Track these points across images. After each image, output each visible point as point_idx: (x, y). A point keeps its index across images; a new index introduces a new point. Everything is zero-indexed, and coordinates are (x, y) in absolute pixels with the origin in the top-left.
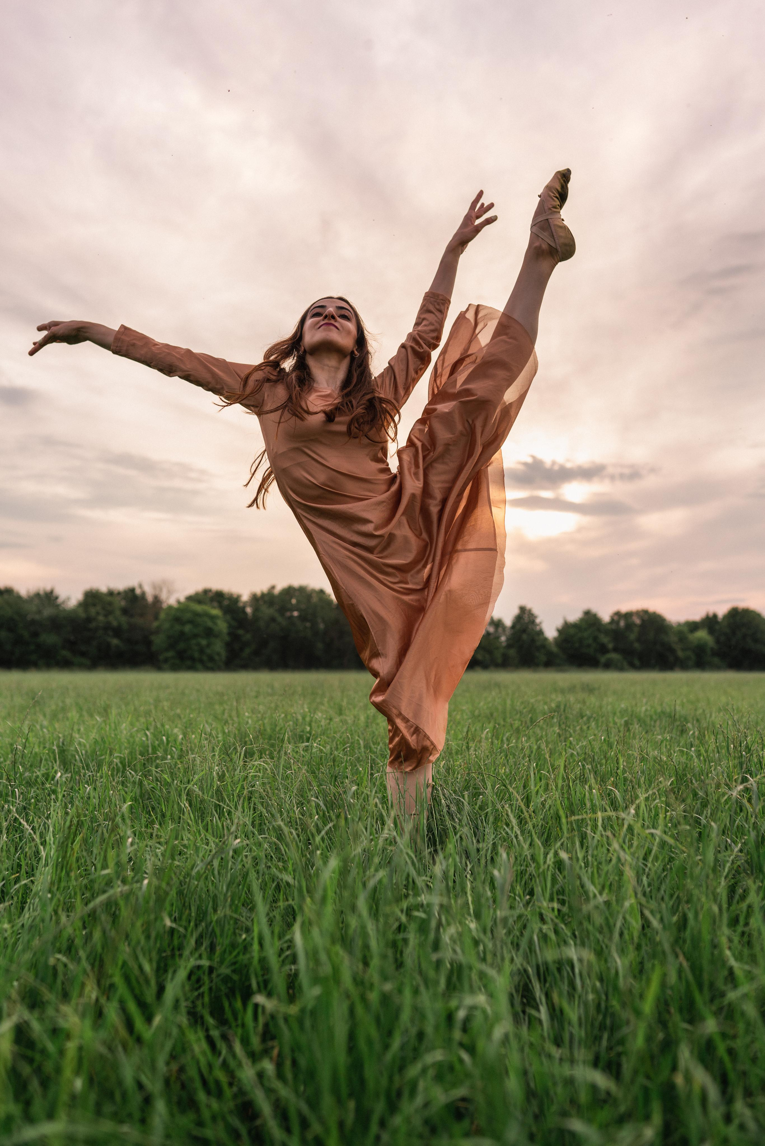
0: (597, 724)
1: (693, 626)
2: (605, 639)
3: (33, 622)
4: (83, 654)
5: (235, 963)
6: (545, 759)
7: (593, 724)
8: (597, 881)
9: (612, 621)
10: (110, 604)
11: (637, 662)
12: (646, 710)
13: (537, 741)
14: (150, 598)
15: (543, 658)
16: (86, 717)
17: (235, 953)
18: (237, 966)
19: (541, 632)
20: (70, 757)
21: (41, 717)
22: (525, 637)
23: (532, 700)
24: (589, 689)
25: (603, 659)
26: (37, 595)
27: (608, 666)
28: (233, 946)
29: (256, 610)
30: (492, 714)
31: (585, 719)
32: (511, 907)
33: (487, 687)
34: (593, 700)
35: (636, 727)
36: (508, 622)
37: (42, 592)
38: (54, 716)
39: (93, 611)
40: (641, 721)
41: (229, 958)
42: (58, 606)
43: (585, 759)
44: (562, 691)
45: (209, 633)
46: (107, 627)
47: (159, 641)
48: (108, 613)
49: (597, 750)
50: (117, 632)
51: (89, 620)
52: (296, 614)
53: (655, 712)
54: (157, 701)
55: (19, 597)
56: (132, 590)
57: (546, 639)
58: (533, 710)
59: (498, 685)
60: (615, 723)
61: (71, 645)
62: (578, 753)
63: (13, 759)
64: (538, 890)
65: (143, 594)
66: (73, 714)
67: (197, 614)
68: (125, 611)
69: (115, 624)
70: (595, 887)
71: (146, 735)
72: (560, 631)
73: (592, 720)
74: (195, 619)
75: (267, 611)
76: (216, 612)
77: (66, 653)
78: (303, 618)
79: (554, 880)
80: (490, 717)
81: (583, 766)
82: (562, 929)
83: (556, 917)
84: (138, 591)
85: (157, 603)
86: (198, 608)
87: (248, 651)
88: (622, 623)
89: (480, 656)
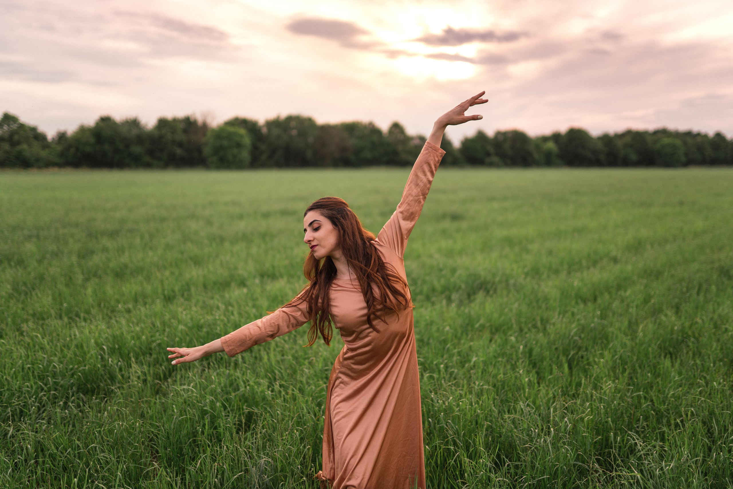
1: (545, 139)
2: (491, 149)
3: (125, 139)
4: (159, 159)
9: (496, 136)
10: (174, 127)
11: (509, 162)
14: (200, 123)
15: (450, 160)
19: (450, 143)
25: (488, 160)
26: (127, 121)
27: (491, 165)
29: (269, 130)
37: (130, 120)
39: (164, 131)
42: (140, 128)
45: (239, 145)
46: (173, 142)
47: (207, 151)
48: (174, 132)
50: (180, 145)
51: (161, 137)
52: (294, 132)
55: (115, 123)
56: (188, 118)
57: (452, 148)
61: (151, 153)
65: (196, 121)
67: (231, 134)
68: (185, 131)
69: (178, 139)
72: (462, 143)
74: (229, 136)
75: (276, 131)
76: (242, 131)
77: (147, 159)
78: (299, 135)
84: (192, 119)
85: (205, 126)
86: (232, 129)
87: (264, 157)
88: (501, 137)
89: (411, 158)
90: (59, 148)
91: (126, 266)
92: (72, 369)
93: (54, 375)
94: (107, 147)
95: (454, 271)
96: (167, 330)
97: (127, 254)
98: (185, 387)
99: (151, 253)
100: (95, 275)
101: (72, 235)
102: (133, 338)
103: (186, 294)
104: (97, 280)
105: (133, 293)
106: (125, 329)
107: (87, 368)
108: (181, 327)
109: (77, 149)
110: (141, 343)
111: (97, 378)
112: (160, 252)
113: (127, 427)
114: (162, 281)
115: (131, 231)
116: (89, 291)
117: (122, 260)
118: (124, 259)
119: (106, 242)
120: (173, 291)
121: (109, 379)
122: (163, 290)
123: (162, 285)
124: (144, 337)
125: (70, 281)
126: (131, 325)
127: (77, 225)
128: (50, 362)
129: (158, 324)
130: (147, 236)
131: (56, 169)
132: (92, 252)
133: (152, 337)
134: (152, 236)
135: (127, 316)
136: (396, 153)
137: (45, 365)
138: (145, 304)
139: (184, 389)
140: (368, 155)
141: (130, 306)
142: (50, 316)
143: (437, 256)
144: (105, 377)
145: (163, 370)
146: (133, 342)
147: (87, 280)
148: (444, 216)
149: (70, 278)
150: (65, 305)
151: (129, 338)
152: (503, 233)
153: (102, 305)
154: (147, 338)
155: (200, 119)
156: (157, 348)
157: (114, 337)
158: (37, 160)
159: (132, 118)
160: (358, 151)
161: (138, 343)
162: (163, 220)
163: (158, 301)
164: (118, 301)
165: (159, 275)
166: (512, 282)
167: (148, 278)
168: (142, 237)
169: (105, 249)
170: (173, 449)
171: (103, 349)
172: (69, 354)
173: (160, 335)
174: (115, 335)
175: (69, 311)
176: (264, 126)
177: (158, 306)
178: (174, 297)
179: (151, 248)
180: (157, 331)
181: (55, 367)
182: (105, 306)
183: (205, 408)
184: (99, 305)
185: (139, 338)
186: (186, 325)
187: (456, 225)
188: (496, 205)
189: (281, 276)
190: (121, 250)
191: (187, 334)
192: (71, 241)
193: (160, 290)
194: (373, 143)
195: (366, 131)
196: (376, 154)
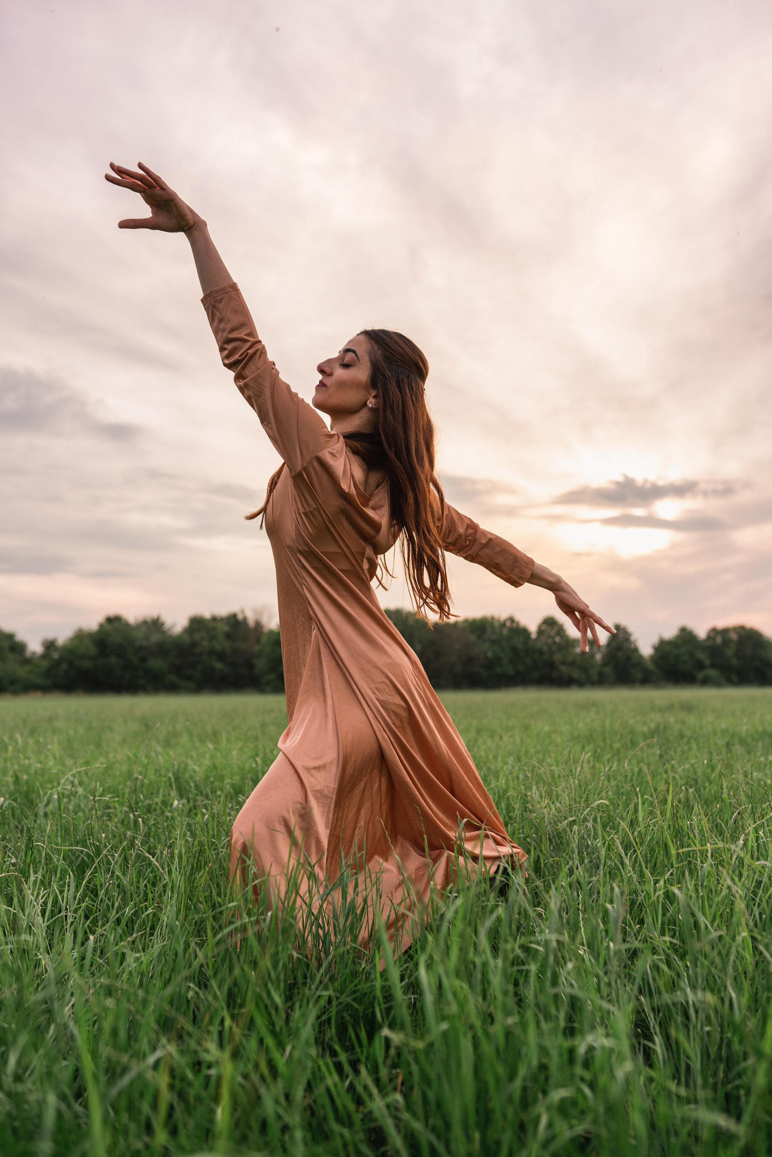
0: (698, 744)
2: (702, 656)
3: (141, 648)
4: (189, 678)
5: (355, 992)
6: (647, 782)
7: (694, 746)
8: (707, 912)
9: (709, 637)
10: (214, 629)
11: (735, 678)
12: (748, 730)
13: (638, 763)
14: (251, 623)
15: (639, 675)
16: (197, 744)
17: (356, 982)
18: (358, 994)
19: (636, 650)
20: (184, 784)
21: (154, 743)
22: (620, 654)
23: (631, 722)
24: (688, 707)
25: (700, 675)
26: (145, 622)
27: (705, 682)
28: (354, 974)
30: (591, 736)
31: (685, 740)
32: (624, 941)
33: (584, 707)
34: (692, 720)
35: (738, 749)
37: (149, 620)
38: (167, 743)
39: (197, 636)
40: (742, 742)
41: (350, 987)
42: (163, 632)
43: (687, 783)
44: (661, 710)
46: (212, 652)
47: (261, 664)
48: (212, 638)
49: (700, 773)
50: (221, 656)
51: (194, 645)
53: (757, 732)
54: (263, 725)
55: (127, 625)
56: (234, 616)
57: (641, 657)
58: (632, 732)
59: (595, 704)
60: (716, 744)
61: (177, 669)
62: (680, 776)
63: (134, 788)
64: (648, 920)
65: (245, 620)
66: (185, 739)
68: (228, 636)
69: (218, 648)
70: (706, 917)
71: (256, 762)
72: (656, 649)
73: (692, 741)
77: (173, 678)
79: (665, 910)
80: (590, 738)
81: (687, 790)
82: (675, 959)
83: (669, 948)
84: (240, 617)
85: (259, 628)
88: (719, 640)
89: (576, 674)
90: (45, 664)
94: (113, 660)
109: (71, 664)
131: (39, 695)
136: (552, 665)
155: (251, 617)
158: (12, 682)
159: (152, 618)
160: (491, 664)
194: (514, 649)
195: (505, 632)
196: (521, 667)
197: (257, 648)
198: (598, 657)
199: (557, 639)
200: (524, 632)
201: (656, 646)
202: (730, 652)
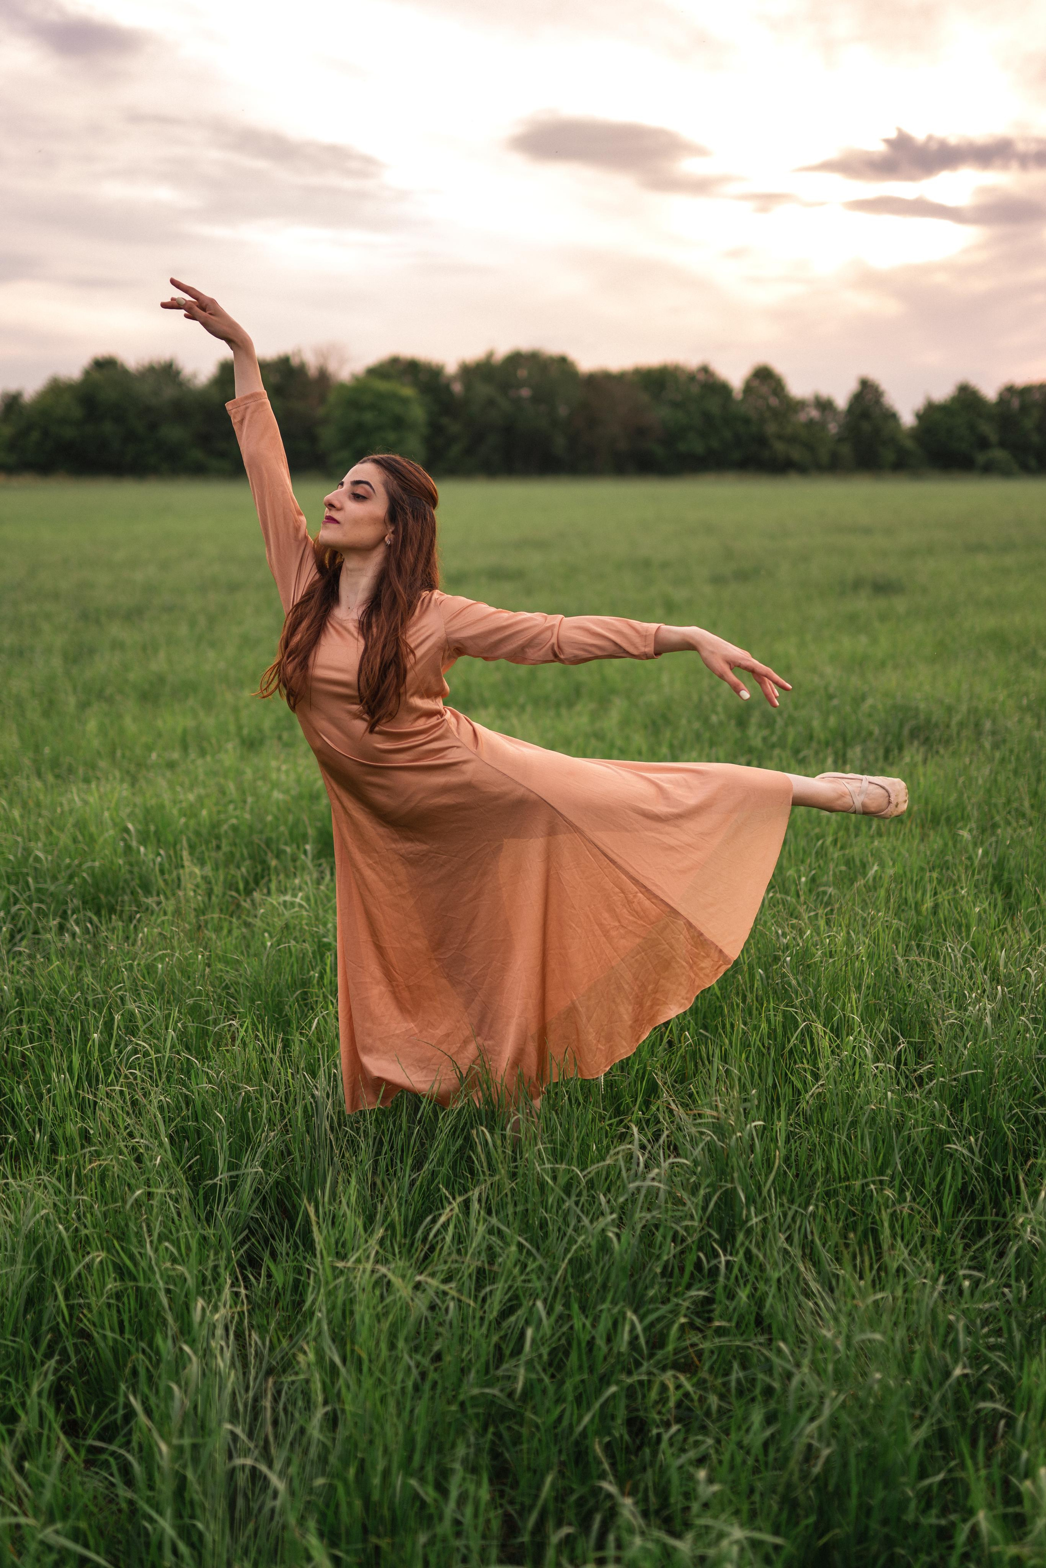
2: (988, 430)
3: (149, 408)
9: (1001, 400)
11: (1033, 462)
14: (313, 371)
15: (889, 455)
19: (890, 418)
22: (866, 426)
25: (981, 458)
26: (151, 369)
27: (989, 469)
29: (468, 386)
36: (841, 401)
37: (156, 366)
42: (181, 384)
45: (399, 423)
47: (328, 437)
52: (525, 392)
55: (125, 372)
56: (287, 358)
57: (898, 428)
61: (202, 441)
65: (303, 364)
67: (381, 396)
68: (280, 390)
72: (920, 417)
74: (378, 403)
75: (484, 390)
76: (408, 391)
77: (197, 454)
78: (536, 399)
84: (295, 362)
85: (323, 377)
86: (382, 386)
87: (456, 450)
88: (1016, 403)
89: (797, 454)
90: (7, 431)
91: (162, 679)
92: (68, 866)
93: (38, 874)
94: (108, 427)
95: (859, 699)
96: (250, 800)
97: (162, 655)
98: (288, 898)
99: (211, 654)
100: (100, 695)
101: (48, 617)
102: (182, 813)
103: (285, 736)
104: (105, 706)
105: (179, 730)
106: (167, 797)
107: (97, 864)
108: (277, 795)
109: (45, 432)
110: (199, 824)
111: (117, 888)
112: (230, 651)
113: (181, 963)
114: (236, 710)
115: (169, 609)
116: (92, 725)
117: (154, 666)
118: (158, 664)
119: (116, 630)
120: (260, 730)
121: (140, 887)
122: (240, 728)
123: (237, 720)
124: (204, 813)
125: (50, 708)
126: (178, 789)
127: (56, 596)
128: (28, 851)
129: (231, 787)
130: (202, 621)
132: (92, 651)
133: (219, 812)
134: (212, 620)
135: (168, 774)
136: (762, 441)
137: (19, 855)
138: (203, 753)
139: (285, 902)
140: (698, 446)
141: (176, 755)
142: (18, 770)
143: (829, 670)
144: (132, 884)
145: (242, 876)
146: (183, 820)
147: (83, 706)
148: (857, 585)
149: (51, 702)
150: (47, 750)
151: (175, 812)
152: (990, 622)
153: (119, 753)
154: (210, 815)
155: (312, 361)
156: (231, 833)
157: (147, 811)
159: (162, 362)
160: (671, 437)
161: (192, 822)
162: (233, 587)
163: (230, 746)
164: (149, 748)
165: (229, 697)
166: (988, 725)
167: (208, 705)
168: (193, 624)
169: (117, 645)
170: (267, 1003)
171: (126, 830)
172: (64, 839)
173: (235, 809)
174: (149, 805)
175: (55, 763)
176: (454, 378)
177: (230, 755)
178: (262, 742)
179: (212, 644)
180: (231, 802)
181: (37, 859)
182: (123, 756)
183: (325, 940)
184: (113, 753)
185: (195, 815)
186: (287, 792)
187: (882, 603)
188: (982, 561)
189: (485, 704)
190: (148, 649)
191: (289, 810)
192: (46, 627)
193: (232, 728)
194: (707, 417)
195: (695, 389)
196: (715, 444)
197: (321, 412)
198: (833, 428)
199: (774, 401)
200: (720, 389)
201: (922, 412)
202: (1029, 423)
